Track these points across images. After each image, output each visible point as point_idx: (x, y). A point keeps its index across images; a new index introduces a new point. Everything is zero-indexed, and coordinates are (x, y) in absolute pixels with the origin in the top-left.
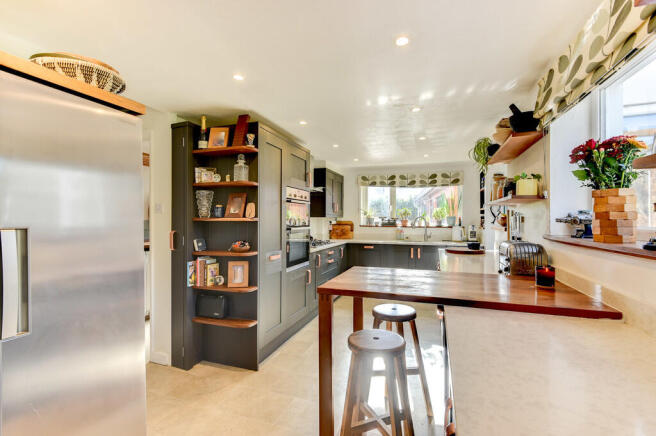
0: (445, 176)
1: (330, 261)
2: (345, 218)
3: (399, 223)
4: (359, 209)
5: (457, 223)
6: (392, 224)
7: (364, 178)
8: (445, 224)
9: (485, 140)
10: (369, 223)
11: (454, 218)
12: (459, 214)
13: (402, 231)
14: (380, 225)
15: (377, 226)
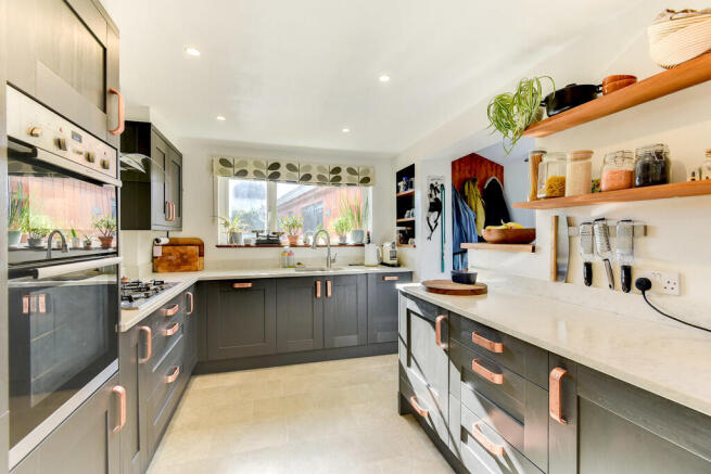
0: (351, 171)
1: (170, 332)
2: (187, 232)
3: (284, 240)
4: (214, 217)
5: (365, 240)
6: (271, 242)
7: (224, 162)
8: (350, 241)
11: (362, 232)
12: (369, 227)
13: (290, 254)
14: (253, 243)
15: (248, 246)
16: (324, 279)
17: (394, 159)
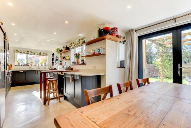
0: (43, 53)
1: (11, 76)
3: (30, 65)
4: (14, 60)
5: (46, 65)
6: (27, 65)
7: (17, 51)
8: (43, 65)
9: (59, 49)
10: (19, 65)
12: (47, 63)
13: (31, 67)
14: (23, 65)
15: (22, 66)
16: (37, 71)
17: (52, 52)
